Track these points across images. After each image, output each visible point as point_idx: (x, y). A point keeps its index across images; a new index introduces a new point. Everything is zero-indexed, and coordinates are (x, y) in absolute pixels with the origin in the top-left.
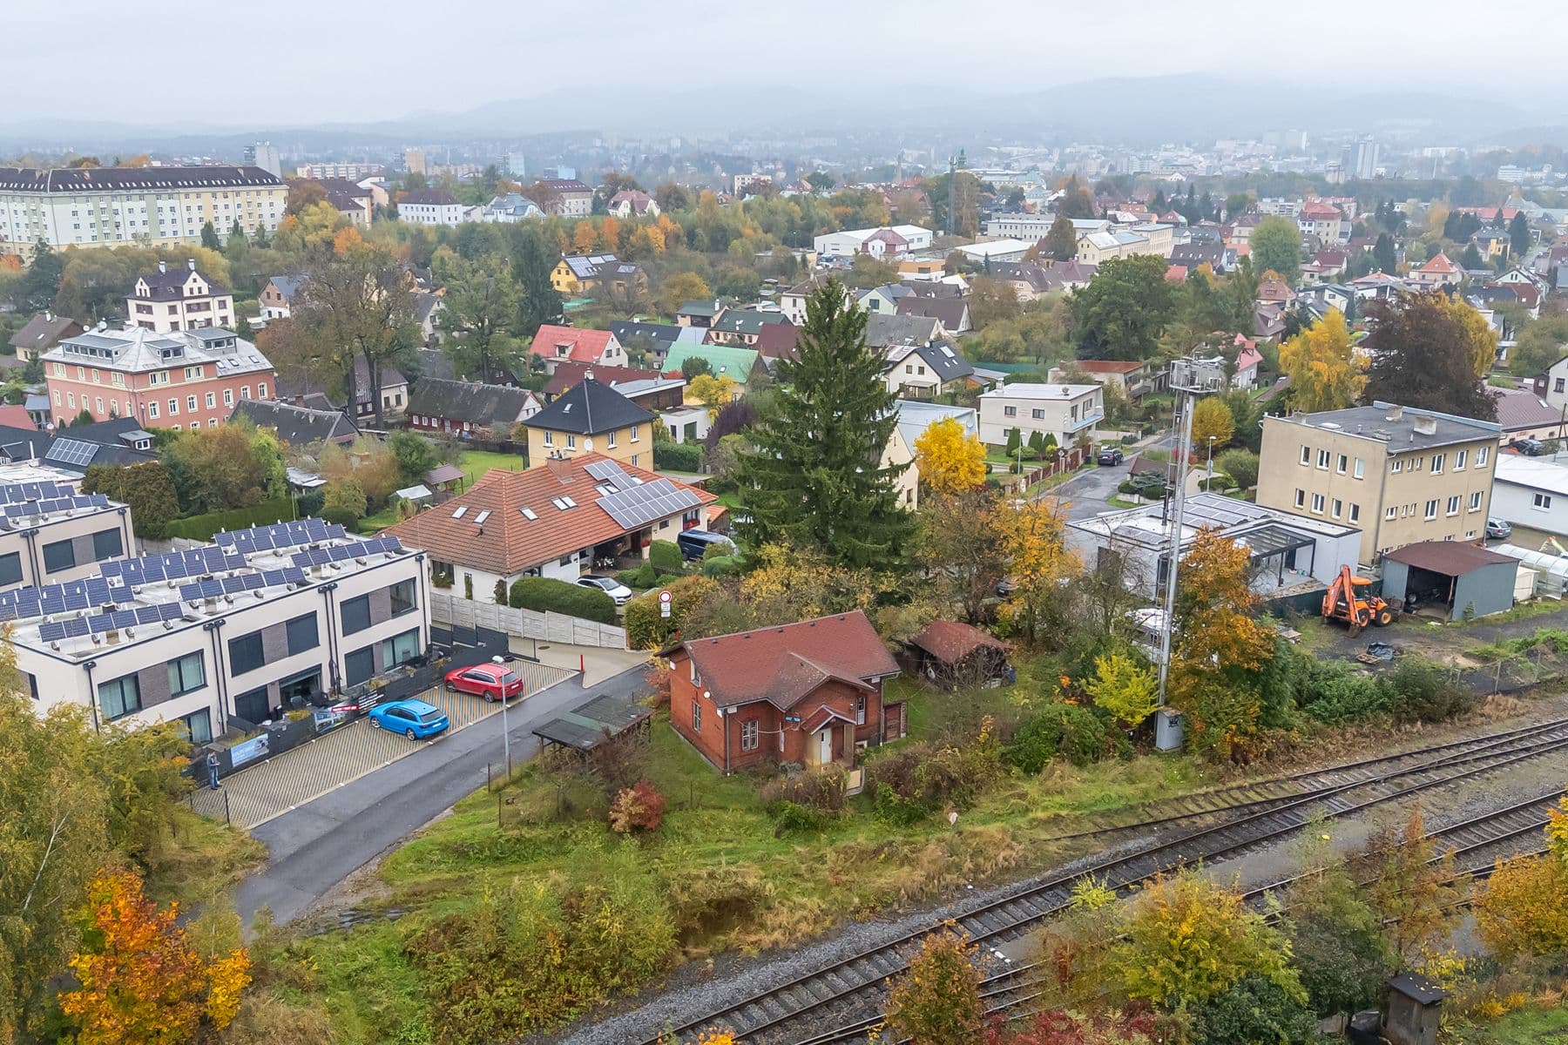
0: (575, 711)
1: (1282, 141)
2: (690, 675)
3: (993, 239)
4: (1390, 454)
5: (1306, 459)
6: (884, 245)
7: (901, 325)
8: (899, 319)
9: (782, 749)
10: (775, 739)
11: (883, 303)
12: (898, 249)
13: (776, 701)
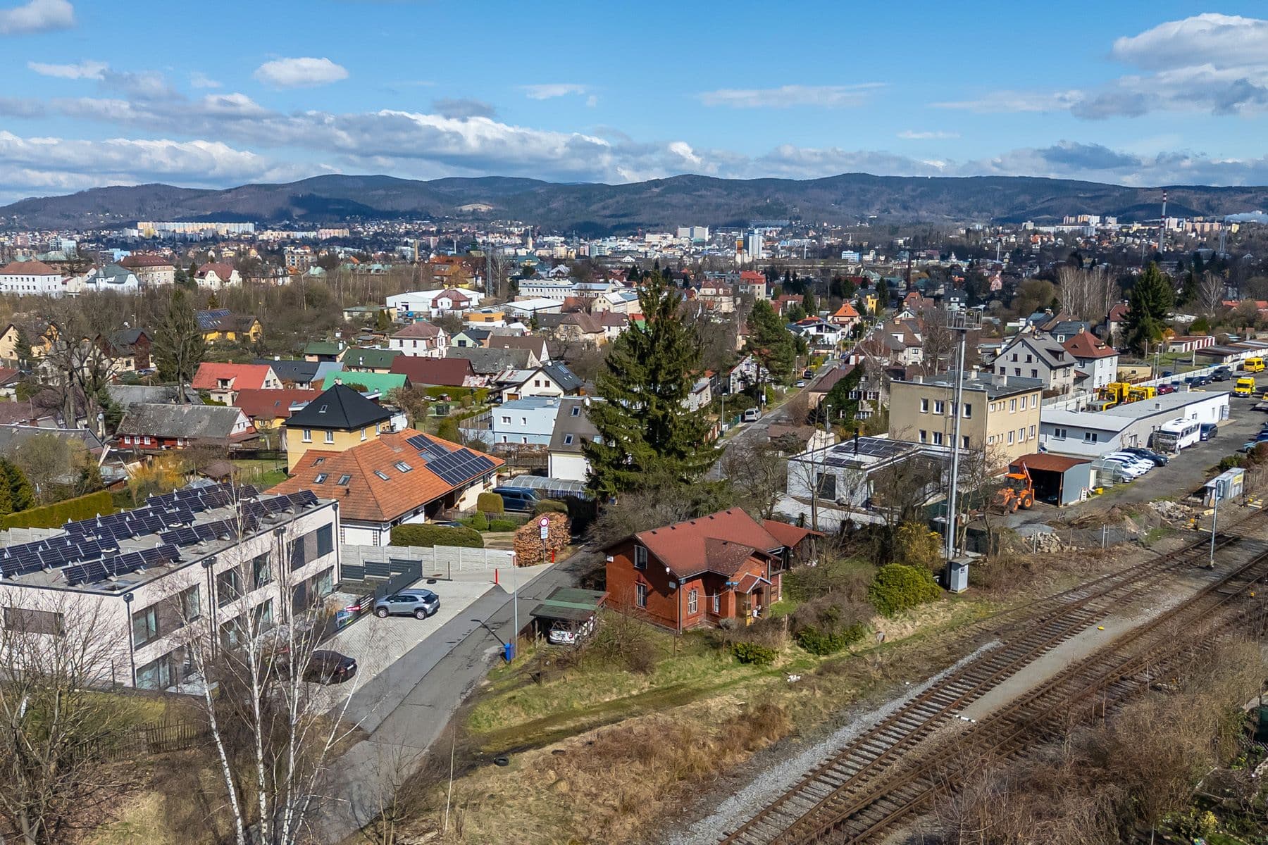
0: (549, 598)
1: (692, 235)
2: (633, 563)
3: (528, 298)
4: (990, 398)
5: (926, 408)
6: (451, 301)
7: (502, 356)
8: (499, 351)
9: (716, 610)
10: (709, 603)
11: (470, 343)
12: (462, 304)
13: (718, 571)
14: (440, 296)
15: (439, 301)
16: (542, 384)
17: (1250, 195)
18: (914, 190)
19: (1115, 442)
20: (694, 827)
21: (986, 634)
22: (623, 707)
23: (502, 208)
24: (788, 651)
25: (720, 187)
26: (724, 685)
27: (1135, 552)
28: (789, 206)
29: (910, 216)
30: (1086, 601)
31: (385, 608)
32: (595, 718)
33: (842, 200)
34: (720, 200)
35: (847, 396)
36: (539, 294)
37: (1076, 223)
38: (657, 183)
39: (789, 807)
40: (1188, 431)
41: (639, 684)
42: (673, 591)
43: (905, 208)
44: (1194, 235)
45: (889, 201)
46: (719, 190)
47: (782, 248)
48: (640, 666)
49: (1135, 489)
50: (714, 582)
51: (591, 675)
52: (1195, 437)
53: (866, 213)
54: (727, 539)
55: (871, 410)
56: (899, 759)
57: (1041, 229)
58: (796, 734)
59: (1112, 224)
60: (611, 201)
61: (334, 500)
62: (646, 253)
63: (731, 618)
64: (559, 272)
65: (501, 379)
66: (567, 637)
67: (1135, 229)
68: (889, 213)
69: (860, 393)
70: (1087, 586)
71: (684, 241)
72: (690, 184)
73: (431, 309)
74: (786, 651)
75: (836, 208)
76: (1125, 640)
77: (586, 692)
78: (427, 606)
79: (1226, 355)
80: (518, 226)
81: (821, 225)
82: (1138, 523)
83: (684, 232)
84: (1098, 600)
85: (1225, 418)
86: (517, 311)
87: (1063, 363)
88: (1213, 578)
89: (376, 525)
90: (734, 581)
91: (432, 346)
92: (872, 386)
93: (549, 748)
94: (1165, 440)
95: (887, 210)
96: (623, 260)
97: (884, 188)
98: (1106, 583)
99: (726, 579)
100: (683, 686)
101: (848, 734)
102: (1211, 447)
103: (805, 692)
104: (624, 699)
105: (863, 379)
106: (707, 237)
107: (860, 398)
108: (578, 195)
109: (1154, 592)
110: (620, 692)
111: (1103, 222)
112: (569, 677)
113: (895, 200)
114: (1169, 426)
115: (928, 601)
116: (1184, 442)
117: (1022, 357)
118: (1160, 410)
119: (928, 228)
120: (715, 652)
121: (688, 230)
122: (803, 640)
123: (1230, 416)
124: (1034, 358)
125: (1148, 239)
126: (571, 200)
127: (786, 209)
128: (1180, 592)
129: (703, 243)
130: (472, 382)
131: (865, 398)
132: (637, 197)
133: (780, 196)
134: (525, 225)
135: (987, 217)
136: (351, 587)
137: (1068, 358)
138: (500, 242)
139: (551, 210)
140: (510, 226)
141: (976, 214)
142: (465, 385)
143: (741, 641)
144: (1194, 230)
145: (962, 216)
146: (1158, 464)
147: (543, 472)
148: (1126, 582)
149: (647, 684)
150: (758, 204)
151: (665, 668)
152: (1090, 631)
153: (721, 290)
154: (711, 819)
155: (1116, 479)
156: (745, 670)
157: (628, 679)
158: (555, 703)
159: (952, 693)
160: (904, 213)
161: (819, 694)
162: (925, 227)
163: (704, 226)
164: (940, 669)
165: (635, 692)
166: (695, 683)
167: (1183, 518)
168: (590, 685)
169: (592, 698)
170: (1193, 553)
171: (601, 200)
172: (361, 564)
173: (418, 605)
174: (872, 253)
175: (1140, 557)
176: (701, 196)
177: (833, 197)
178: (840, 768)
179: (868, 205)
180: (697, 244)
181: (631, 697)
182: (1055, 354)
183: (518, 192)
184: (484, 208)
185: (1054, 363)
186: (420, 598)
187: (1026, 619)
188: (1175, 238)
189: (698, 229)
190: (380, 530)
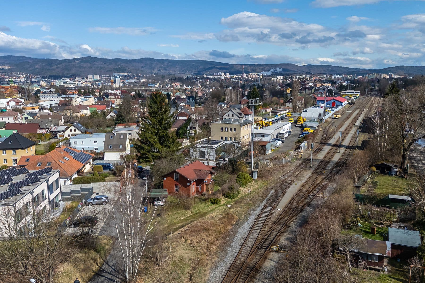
1: (93, 78)
2: (174, 179)
3: (44, 101)
4: (241, 126)
5: (222, 130)
6: (15, 103)
7: (48, 122)
8: (47, 120)
9: (200, 190)
10: (197, 189)
11: (30, 118)
12: (20, 104)
13: (201, 178)
14: (10, 101)
15: (10, 103)
16: (73, 130)
17: (263, 67)
18: (168, 64)
19: (270, 137)
20: (231, 245)
21: (269, 189)
22: (188, 220)
23: (14, 67)
24: (223, 199)
25: (101, 61)
26: (212, 210)
27: (291, 165)
28: (127, 68)
29: (167, 72)
30: (287, 178)
31: (91, 203)
32: (182, 224)
33: (145, 67)
34: (102, 66)
35: (186, 129)
36: (47, 99)
37: (218, 75)
38: (77, 59)
39: (251, 236)
40: (286, 133)
41: (189, 213)
42: (189, 186)
43: (165, 70)
44: (251, 79)
45: (160, 67)
46: (101, 62)
47: (127, 82)
48: (187, 208)
49: (280, 149)
50: (200, 182)
51: (175, 212)
52: (287, 135)
53: (153, 71)
54: (200, 169)
55: (194, 133)
56: (270, 221)
57: (209, 77)
58: (240, 219)
59: (228, 76)
60: (60, 65)
61: (58, 170)
62: (78, 84)
63: (205, 192)
64: (50, 91)
65: (52, 130)
66: (160, 203)
67: (235, 77)
68: (160, 71)
69: (190, 128)
70: (286, 174)
71: (91, 80)
72: (90, 60)
73: (6, 106)
74: (223, 200)
75: (143, 69)
76: (303, 186)
77: (176, 217)
78: (106, 200)
79: (278, 113)
80: (22, 74)
81: (139, 75)
82: (289, 157)
83: (90, 77)
84: (290, 177)
85: (291, 129)
86: (43, 106)
87: (242, 116)
88: (313, 169)
89: (65, 178)
90: (206, 181)
91: (16, 119)
92: (194, 125)
93: (176, 233)
94: (281, 136)
95: (160, 70)
96: (70, 87)
97: (158, 63)
98: (289, 173)
99: (204, 180)
100: (201, 212)
101: (253, 218)
102: (291, 137)
103: (235, 209)
104: (186, 218)
105: (191, 123)
106: (99, 79)
107: (190, 129)
108: (46, 63)
109: (302, 174)
110: (185, 216)
111: (225, 75)
112: (169, 214)
113: (162, 67)
114: (281, 132)
115: (250, 182)
116: (286, 136)
117: (231, 115)
118: (278, 127)
119: (174, 76)
120: (205, 202)
121: (92, 76)
122: (226, 196)
123: (292, 129)
124: (234, 115)
125: (239, 80)
126: (44, 65)
127: (126, 69)
128: (308, 174)
129: (98, 81)
130: (40, 131)
131: (192, 129)
132: (70, 64)
133: (123, 65)
134: (25, 74)
135: (191, 73)
136: (66, 199)
137: (243, 115)
138: (16, 81)
139: (35, 69)
140: (19, 74)
141: (187, 72)
142: (38, 132)
143: (212, 198)
144: (251, 77)
145: (183, 72)
146: (283, 142)
147: (102, 158)
148: (294, 172)
149: (191, 213)
150: (116, 67)
151: (193, 207)
152: (293, 185)
153: (116, 97)
154: (234, 243)
155: (275, 147)
156: (215, 206)
157: (185, 212)
158: (169, 221)
159: (272, 203)
160: (165, 71)
161: (239, 209)
162: (173, 76)
163: (98, 75)
164: (264, 199)
165: (189, 216)
166: (204, 211)
167: (297, 155)
168: (176, 215)
169: (178, 218)
170: (305, 164)
171: (56, 65)
172: (69, 191)
173: (103, 200)
174: (158, 84)
175: (293, 166)
176: (94, 64)
177: (141, 65)
178: (257, 225)
179: (153, 69)
180: (96, 81)
181: (188, 217)
182: (240, 114)
183: (21, 62)
184: (7, 68)
185: (240, 116)
186: (103, 198)
187: (277, 184)
188: (246, 80)
189: (95, 76)
190: (67, 180)
